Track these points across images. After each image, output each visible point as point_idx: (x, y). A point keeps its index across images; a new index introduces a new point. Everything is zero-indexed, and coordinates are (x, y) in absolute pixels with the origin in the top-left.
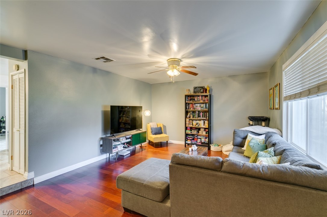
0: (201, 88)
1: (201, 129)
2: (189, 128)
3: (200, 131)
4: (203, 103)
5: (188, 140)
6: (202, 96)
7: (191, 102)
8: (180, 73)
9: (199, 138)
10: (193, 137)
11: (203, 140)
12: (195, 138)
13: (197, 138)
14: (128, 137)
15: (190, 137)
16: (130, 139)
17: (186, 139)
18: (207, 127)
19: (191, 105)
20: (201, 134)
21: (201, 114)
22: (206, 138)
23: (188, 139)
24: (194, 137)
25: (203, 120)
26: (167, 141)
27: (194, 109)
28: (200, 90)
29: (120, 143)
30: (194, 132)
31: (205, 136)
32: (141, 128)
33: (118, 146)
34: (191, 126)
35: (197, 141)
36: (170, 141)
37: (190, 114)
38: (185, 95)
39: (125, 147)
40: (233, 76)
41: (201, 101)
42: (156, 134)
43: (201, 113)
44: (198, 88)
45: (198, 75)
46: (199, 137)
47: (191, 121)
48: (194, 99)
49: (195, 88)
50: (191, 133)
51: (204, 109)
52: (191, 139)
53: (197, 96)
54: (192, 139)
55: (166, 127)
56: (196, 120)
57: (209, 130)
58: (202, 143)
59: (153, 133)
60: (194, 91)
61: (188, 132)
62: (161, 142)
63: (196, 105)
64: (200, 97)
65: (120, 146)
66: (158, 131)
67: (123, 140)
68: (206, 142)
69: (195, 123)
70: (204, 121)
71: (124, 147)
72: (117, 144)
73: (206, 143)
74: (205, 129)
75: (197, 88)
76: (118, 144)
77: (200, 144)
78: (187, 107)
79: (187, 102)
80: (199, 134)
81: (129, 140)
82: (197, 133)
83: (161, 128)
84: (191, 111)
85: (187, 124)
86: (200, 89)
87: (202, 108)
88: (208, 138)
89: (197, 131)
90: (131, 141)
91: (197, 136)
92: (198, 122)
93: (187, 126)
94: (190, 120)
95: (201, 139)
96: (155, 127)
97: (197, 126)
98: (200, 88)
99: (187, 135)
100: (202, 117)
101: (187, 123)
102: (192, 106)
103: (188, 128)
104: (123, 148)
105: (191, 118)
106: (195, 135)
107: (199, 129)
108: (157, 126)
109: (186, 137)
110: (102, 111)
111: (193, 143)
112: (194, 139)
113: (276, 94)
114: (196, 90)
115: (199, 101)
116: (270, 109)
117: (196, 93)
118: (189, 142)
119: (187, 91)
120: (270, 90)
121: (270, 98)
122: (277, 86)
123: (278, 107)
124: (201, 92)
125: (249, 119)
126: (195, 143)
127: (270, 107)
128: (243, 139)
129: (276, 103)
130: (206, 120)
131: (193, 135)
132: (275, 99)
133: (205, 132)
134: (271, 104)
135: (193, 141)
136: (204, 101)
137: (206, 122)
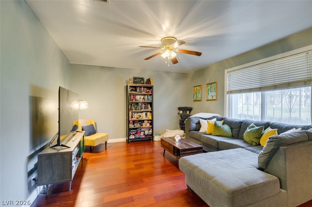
0: (141, 79)
1: (145, 121)
2: (132, 121)
4: (145, 95)
5: (131, 135)
6: (144, 87)
9: (143, 131)
10: (136, 131)
11: (146, 132)
12: (138, 131)
13: (140, 131)
15: (134, 132)
17: (129, 135)
18: (150, 118)
20: (145, 126)
22: (149, 130)
23: (131, 134)
24: (137, 131)
25: (145, 112)
26: (106, 142)
27: (135, 100)
28: (141, 81)
30: (137, 125)
31: (147, 128)
34: (134, 119)
35: (140, 135)
40: (167, 72)
41: (144, 93)
42: (90, 134)
43: (143, 105)
44: (138, 78)
46: (143, 130)
48: (136, 90)
49: (135, 78)
50: (134, 126)
51: (146, 100)
52: (134, 133)
53: (139, 87)
54: (135, 134)
56: (138, 113)
57: (151, 122)
58: (146, 136)
59: (87, 133)
61: (131, 126)
66: (91, 130)
68: (149, 134)
70: (146, 113)
73: (150, 135)
74: (148, 120)
75: (137, 78)
77: (144, 137)
80: (143, 126)
82: (140, 126)
84: (133, 103)
85: (129, 118)
86: (141, 80)
87: (144, 100)
88: (151, 129)
89: (140, 124)
91: (140, 129)
92: (140, 114)
93: (130, 120)
95: (144, 131)
98: (140, 79)
99: (130, 129)
100: (144, 109)
102: (134, 97)
103: (130, 122)
105: (133, 111)
106: (139, 129)
107: (142, 122)
111: (137, 137)
112: (137, 133)
113: (209, 89)
114: (136, 80)
115: (141, 92)
116: (194, 101)
117: (137, 84)
118: (132, 137)
119: (130, 80)
120: (194, 87)
121: (195, 93)
122: (212, 84)
123: (213, 98)
124: (142, 84)
125: (180, 109)
126: (139, 137)
127: (194, 100)
128: (196, 124)
129: (210, 96)
130: (148, 112)
131: (136, 128)
132: (207, 93)
133: (149, 124)
134: (196, 97)
135: (136, 135)
136: (146, 93)
137: (149, 114)
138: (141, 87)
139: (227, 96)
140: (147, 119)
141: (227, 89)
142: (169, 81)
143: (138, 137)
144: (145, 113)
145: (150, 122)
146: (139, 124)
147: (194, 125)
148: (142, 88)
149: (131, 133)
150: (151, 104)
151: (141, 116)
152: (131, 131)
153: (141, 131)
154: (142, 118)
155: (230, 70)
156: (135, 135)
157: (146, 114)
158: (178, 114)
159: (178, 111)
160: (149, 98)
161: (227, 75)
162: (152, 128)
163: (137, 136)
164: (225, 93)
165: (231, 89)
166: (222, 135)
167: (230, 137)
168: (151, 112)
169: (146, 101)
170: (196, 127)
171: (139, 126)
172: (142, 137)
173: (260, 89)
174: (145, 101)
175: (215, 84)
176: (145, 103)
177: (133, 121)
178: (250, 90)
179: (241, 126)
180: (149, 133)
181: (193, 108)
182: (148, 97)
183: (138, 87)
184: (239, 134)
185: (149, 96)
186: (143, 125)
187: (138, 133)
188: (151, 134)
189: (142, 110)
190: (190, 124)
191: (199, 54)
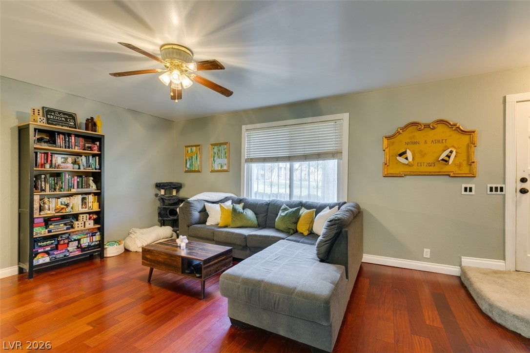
0: (67, 117)
1: (81, 216)
2: (42, 220)
3: (76, 223)
4: (79, 154)
5: (39, 256)
6: (77, 136)
9: (75, 240)
10: (56, 243)
11: (85, 242)
12: (62, 242)
13: (67, 241)
15: (47, 245)
17: (30, 256)
18: (96, 208)
19: (40, 157)
20: (82, 228)
21: (75, 180)
22: (92, 236)
23: (37, 254)
24: (59, 241)
25: (82, 194)
27: (51, 167)
28: (66, 121)
30: (58, 228)
31: (87, 231)
35: (68, 250)
40: (134, 112)
41: (77, 150)
43: (76, 177)
44: (59, 113)
46: (75, 237)
47: (47, 200)
48: (54, 141)
49: (48, 111)
50: (49, 232)
51: (82, 167)
52: (48, 249)
53: (63, 134)
54: (52, 250)
57: (99, 218)
58: (83, 249)
60: (48, 118)
61: (40, 231)
68: (93, 244)
70: (84, 196)
73: (93, 246)
74: (89, 213)
75: (54, 112)
77: (78, 253)
80: (76, 229)
82: (68, 229)
84: (44, 172)
86: (66, 119)
87: (77, 166)
88: (99, 233)
89: (65, 224)
91: (67, 235)
93: (34, 216)
95: (79, 240)
98: (64, 114)
99: (34, 242)
100: (78, 187)
103: (36, 221)
105: (46, 192)
106: (64, 236)
109: (34, 248)
111: (58, 256)
112: (57, 248)
113: (215, 153)
114: (52, 117)
115: (69, 148)
116: (186, 172)
117: (55, 125)
118: (42, 260)
120: (186, 147)
121: (188, 158)
122: (220, 144)
123: (223, 169)
124: (70, 127)
125: (159, 186)
126: (65, 256)
127: (186, 169)
128: (200, 212)
129: (218, 165)
130: (89, 194)
131: (56, 236)
132: (212, 159)
133: (92, 222)
134: (190, 165)
135: (55, 253)
136: (84, 150)
137: (91, 198)
138: (69, 135)
139: (245, 166)
140: (86, 210)
141: (245, 155)
142: (137, 130)
143: (61, 256)
144: (80, 197)
145: (95, 216)
146: (63, 225)
147: (196, 215)
148: (73, 138)
149: (39, 251)
150: (97, 177)
151: (71, 205)
152: (39, 244)
153: (71, 241)
154: (72, 208)
155: (250, 126)
156: (51, 252)
157: (83, 199)
158: (154, 197)
159: (154, 191)
160: (91, 161)
161: (245, 134)
162: (101, 230)
163: (59, 254)
164: (243, 161)
165: (252, 156)
166: (245, 225)
167: (256, 226)
168: (99, 195)
169: (82, 170)
170: (200, 218)
171: (65, 229)
172: (72, 255)
173: (289, 159)
174: (79, 168)
175: (225, 146)
176: (80, 175)
177: (44, 217)
178: (277, 159)
179: (268, 209)
180: (93, 242)
181: (185, 185)
182: (88, 161)
183: (59, 133)
184: (266, 221)
185: (91, 158)
186: (77, 226)
187: (59, 246)
188: (96, 243)
189: (74, 191)
190: (191, 213)
191: (227, 93)
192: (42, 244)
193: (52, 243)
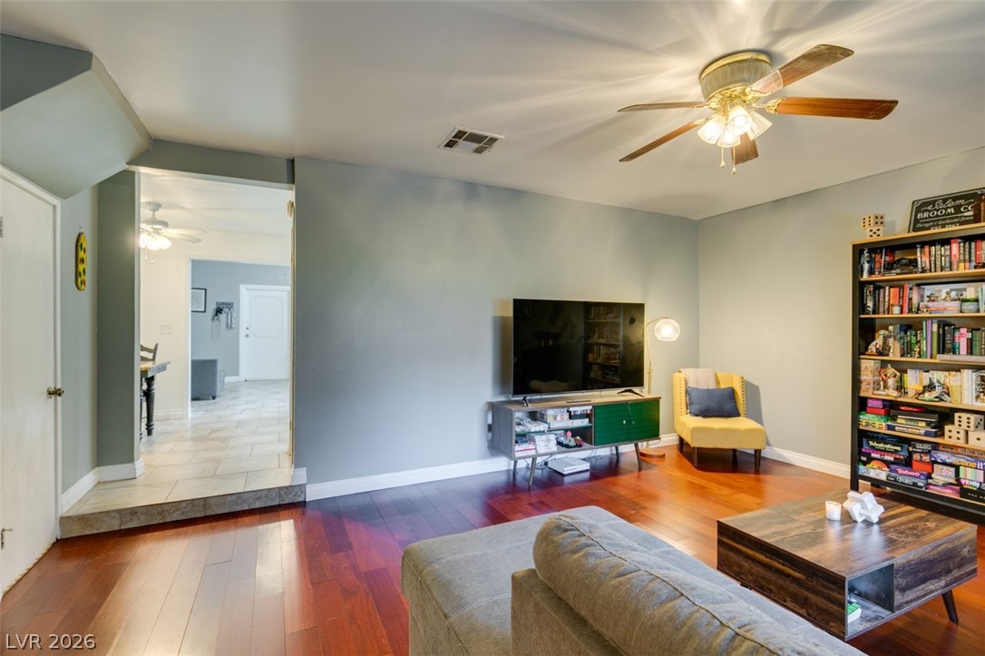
0: (962, 202)
1: (957, 415)
2: (880, 404)
3: (947, 428)
4: (979, 280)
5: (874, 464)
7: (892, 276)
8: (769, 124)
9: (945, 464)
10: (906, 454)
11: (972, 477)
12: (917, 457)
13: (926, 458)
14: (579, 410)
15: (886, 451)
16: (587, 420)
19: (890, 295)
20: (961, 443)
21: (962, 338)
23: (870, 459)
24: (911, 454)
25: (977, 368)
26: (759, 452)
27: (910, 311)
28: (959, 211)
29: (543, 427)
30: (917, 428)
32: (640, 384)
33: (537, 438)
34: (892, 394)
35: (929, 477)
36: (773, 452)
37: (885, 338)
38: (854, 246)
39: (567, 446)
41: (965, 270)
42: (705, 413)
43: (964, 331)
44: (945, 201)
45: (897, 108)
46: (942, 456)
47: (891, 370)
48: (914, 263)
49: (921, 206)
50: (890, 428)
51: (981, 308)
52: (890, 458)
54: (897, 462)
55: (761, 390)
56: (926, 368)
58: (964, 492)
59: (696, 407)
60: (917, 221)
61: (874, 422)
62: (735, 450)
63: (928, 290)
64: (955, 246)
65: (544, 437)
66: (721, 404)
67: (559, 418)
69: (914, 381)
71: (559, 443)
72: (533, 430)
75: (933, 202)
76: (538, 429)
77: (949, 493)
78: (870, 304)
79: (865, 277)
80: (946, 440)
81: (585, 422)
82: (927, 434)
83: (732, 393)
84: (895, 321)
85: (864, 386)
86: (957, 209)
87: (970, 306)
89: (928, 424)
90: (591, 427)
91: (927, 447)
92: (937, 376)
93: (862, 394)
94: (884, 364)
95: (957, 468)
96: (703, 386)
97: (927, 396)
98: (955, 199)
99: (861, 437)
100: (970, 353)
101: (863, 378)
102: (901, 297)
103: (870, 403)
104: (554, 448)
105: (891, 357)
106: (919, 446)
107: (944, 417)
108: (718, 382)
109: (860, 445)
110: (495, 318)
111: (901, 479)
112: (908, 463)
114: (926, 215)
115: (945, 270)
118: (875, 472)
119: (867, 223)
124: (962, 223)
126: (915, 484)
131: (905, 441)
135: (900, 471)
138: (947, 242)
143: (908, 481)
144: (972, 375)
146: (924, 424)
148: (957, 246)
149: (874, 455)
152: (871, 443)
153: (936, 462)
154: (945, 395)
156: (893, 467)
163: (905, 476)
169: (982, 312)
171: (922, 432)
172: (932, 490)
174: (978, 311)
177: (884, 400)
183: (926, 243)
186: (947, 433)
187: (914, 463)
192: (875, 444)
193: (896, 451)
